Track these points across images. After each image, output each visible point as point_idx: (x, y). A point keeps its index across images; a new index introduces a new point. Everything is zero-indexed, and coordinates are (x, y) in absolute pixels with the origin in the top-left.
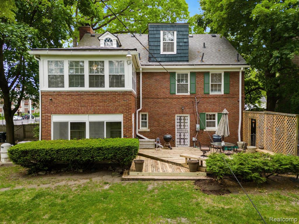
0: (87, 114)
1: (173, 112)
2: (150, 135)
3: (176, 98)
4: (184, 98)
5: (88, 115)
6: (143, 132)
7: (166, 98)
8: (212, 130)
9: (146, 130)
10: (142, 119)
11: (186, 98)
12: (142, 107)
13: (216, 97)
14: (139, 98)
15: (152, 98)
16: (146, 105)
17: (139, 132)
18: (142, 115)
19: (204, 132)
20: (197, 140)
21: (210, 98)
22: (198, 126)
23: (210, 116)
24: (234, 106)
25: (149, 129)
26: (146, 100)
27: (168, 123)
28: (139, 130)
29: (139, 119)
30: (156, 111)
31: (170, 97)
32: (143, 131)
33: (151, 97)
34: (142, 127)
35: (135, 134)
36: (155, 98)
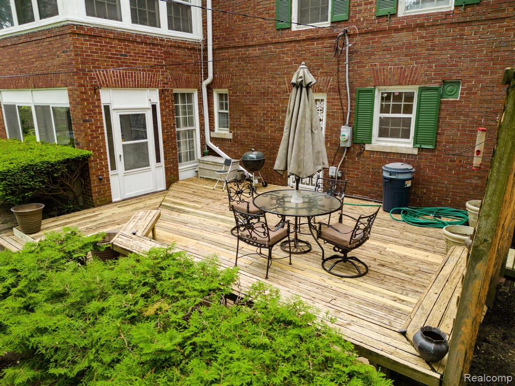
1: (283, 86)
2: (233, 149)
3: (291, 42)
4: (312, 39)
5: (32, 91)
6: (219, 138)
7: (266, 44)
8: (391, 147)
9: (225, 134)
10: (221, 106)
11: (318, 39)
12: (214, 74)
13: (421, 26)
14: (206, 50)
15: (235, 47)
16: (224, 68)
17: (212, 139)
18: (221, 96)
19: (366, 154)
20: (340, 175)
21: (397, 30)
22: (346, 132)
23: (398, 97)
24: (495, 54)
25: (231, 134)
26: (225, 54)
27: (271, 120)
28: (213, 135)
29: (213, 107)
30: (244, 84)
31: (274, 40)
32: (219, 137)
33: (231, 45)
34: (219, 127)
35: (201, 142)
36: (241, 47)
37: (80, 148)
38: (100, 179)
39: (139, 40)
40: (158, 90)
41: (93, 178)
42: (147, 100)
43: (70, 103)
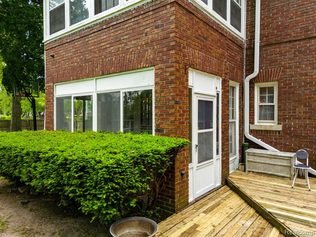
0: (93, 76)
5: (96, 79)
6: (262, 131)
9: (271, 126)
12: (260, 68)
14: (251, 48)
15: (290, 42)
17: (252, 132)
25: (281, 126)
26: (270, 49)
28: (253, 127)
29: (254, 100)
30: (301, 75)
32: (263, 129)
33: (285, 40)
34: (260, 119)
35: (240, 134)
36: (299, 40)
37: (165, 135)
38: (182, 175)
40: (221, 79)
41: (177, 174)
42: (214, 88)
43: (156, 84)
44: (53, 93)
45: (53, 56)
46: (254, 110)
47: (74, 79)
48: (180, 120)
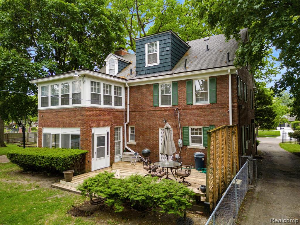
0: (60, 127)
1: (156, 125)
2: (136, 149)
3: (159, 110)
4: (166, 110)
6: (130, 145)
7: (150, 111)
8: (196, 147)
9: (133, 143)
10: (132, 132)
11: (168, 110)
12: (129, 120)
13: (201, 108)
15: (138, 111)
16: (133, 118)
17: (128, 145)
18: (131, 128)
19: (188, 149)
20: (179, 157)
21: (193, 109)
22: (180, 141)
23: (197, 130)
24: (223, 118)
25: (136, 143)
26: (133, 113)
27: (152, 137)
28: (128, 143)
29: (128, 132)
30: (141, 124)
31: (153, 110)
33: (137, 110)
34: (131, 140)
35: (123, 146)
36: (140, 111)
37: (83, 150)
38: (89, 162)
39: (105, 110)
40: (110, 127)
41: (87, 161)
42: (106, 131)
43: (81, 133)
44: (42, 131)
45: (42, 116)
46: (128, 136)
47: (52, 127)
48: (88, 144)
